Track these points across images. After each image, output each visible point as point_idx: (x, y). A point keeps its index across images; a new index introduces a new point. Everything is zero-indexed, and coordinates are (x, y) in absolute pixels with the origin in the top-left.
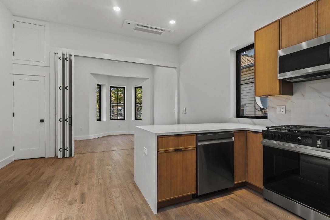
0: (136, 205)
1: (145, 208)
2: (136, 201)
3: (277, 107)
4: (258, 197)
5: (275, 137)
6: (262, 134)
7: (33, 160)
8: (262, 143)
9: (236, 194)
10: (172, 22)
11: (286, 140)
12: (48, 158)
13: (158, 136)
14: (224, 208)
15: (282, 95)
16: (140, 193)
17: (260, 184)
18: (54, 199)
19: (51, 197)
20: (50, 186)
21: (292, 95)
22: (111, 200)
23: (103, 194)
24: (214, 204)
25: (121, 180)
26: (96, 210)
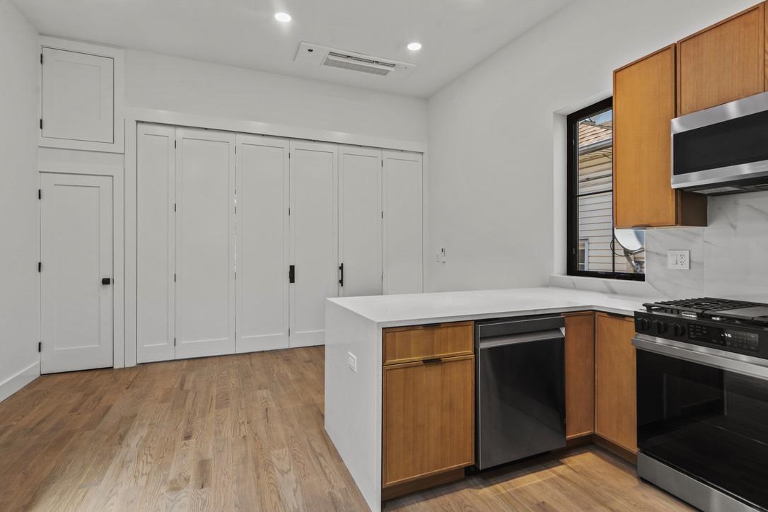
0: (330, 493)
1: (353, 501)
2: (330, 482)
3: (669, 253)
4: (623, 472)
5: (666, 330)
6: (633, 320)
7: (85, 373)
8: (633, 343)
9: (569, 465)
10: (414, 47)
11: (693, 339)
12: (120, 369)
13: (383, 329)
14: (543, 503)
15: (682, 225)
16: (340, 460)
17: (628, 441)
18: (135, 477)
19: (128, 468)
20: (124, 442)
21: (706, 226)
22: (271, 477)
23: (251, 464)
24: (518, 491)
25: (292, 426)
26: (236, 506)
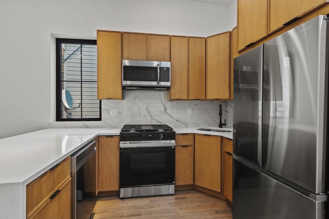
3: (111, 109)
11: (140, 139)
13: (27, 185)
